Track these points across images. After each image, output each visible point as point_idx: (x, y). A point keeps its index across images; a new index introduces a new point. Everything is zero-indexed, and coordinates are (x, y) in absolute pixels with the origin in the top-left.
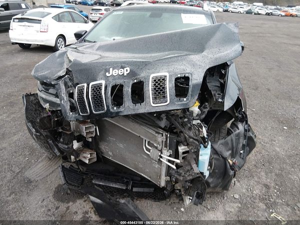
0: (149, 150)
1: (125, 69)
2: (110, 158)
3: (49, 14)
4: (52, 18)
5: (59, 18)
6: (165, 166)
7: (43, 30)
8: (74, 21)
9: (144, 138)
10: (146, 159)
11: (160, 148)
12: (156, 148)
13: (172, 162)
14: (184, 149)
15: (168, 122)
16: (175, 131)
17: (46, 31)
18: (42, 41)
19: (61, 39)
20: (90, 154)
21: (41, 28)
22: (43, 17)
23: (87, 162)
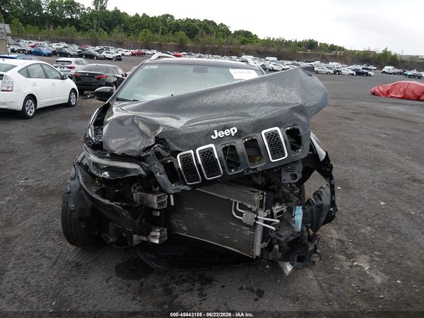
0: (241, 214)
1: (232, 129)
2: (185, 235)
3: (13, 67)
4: (19, 72)
5: (27, 73)
6: (261, 229)
7: (5, 89)
8: (47, 77)
9: (234, 200)
10: (234, 226)
11: (254, 209)
12: (250, 210)
13: (270, 223)
14: (278, 209)
15: (264, 178)
16: (271, 187)
17: (10, 89)
18: (5, 104)
19: (31, 101)
20: (160, 231)
21: (2, 86)
22: (5, 71)
23: (157, 241)
